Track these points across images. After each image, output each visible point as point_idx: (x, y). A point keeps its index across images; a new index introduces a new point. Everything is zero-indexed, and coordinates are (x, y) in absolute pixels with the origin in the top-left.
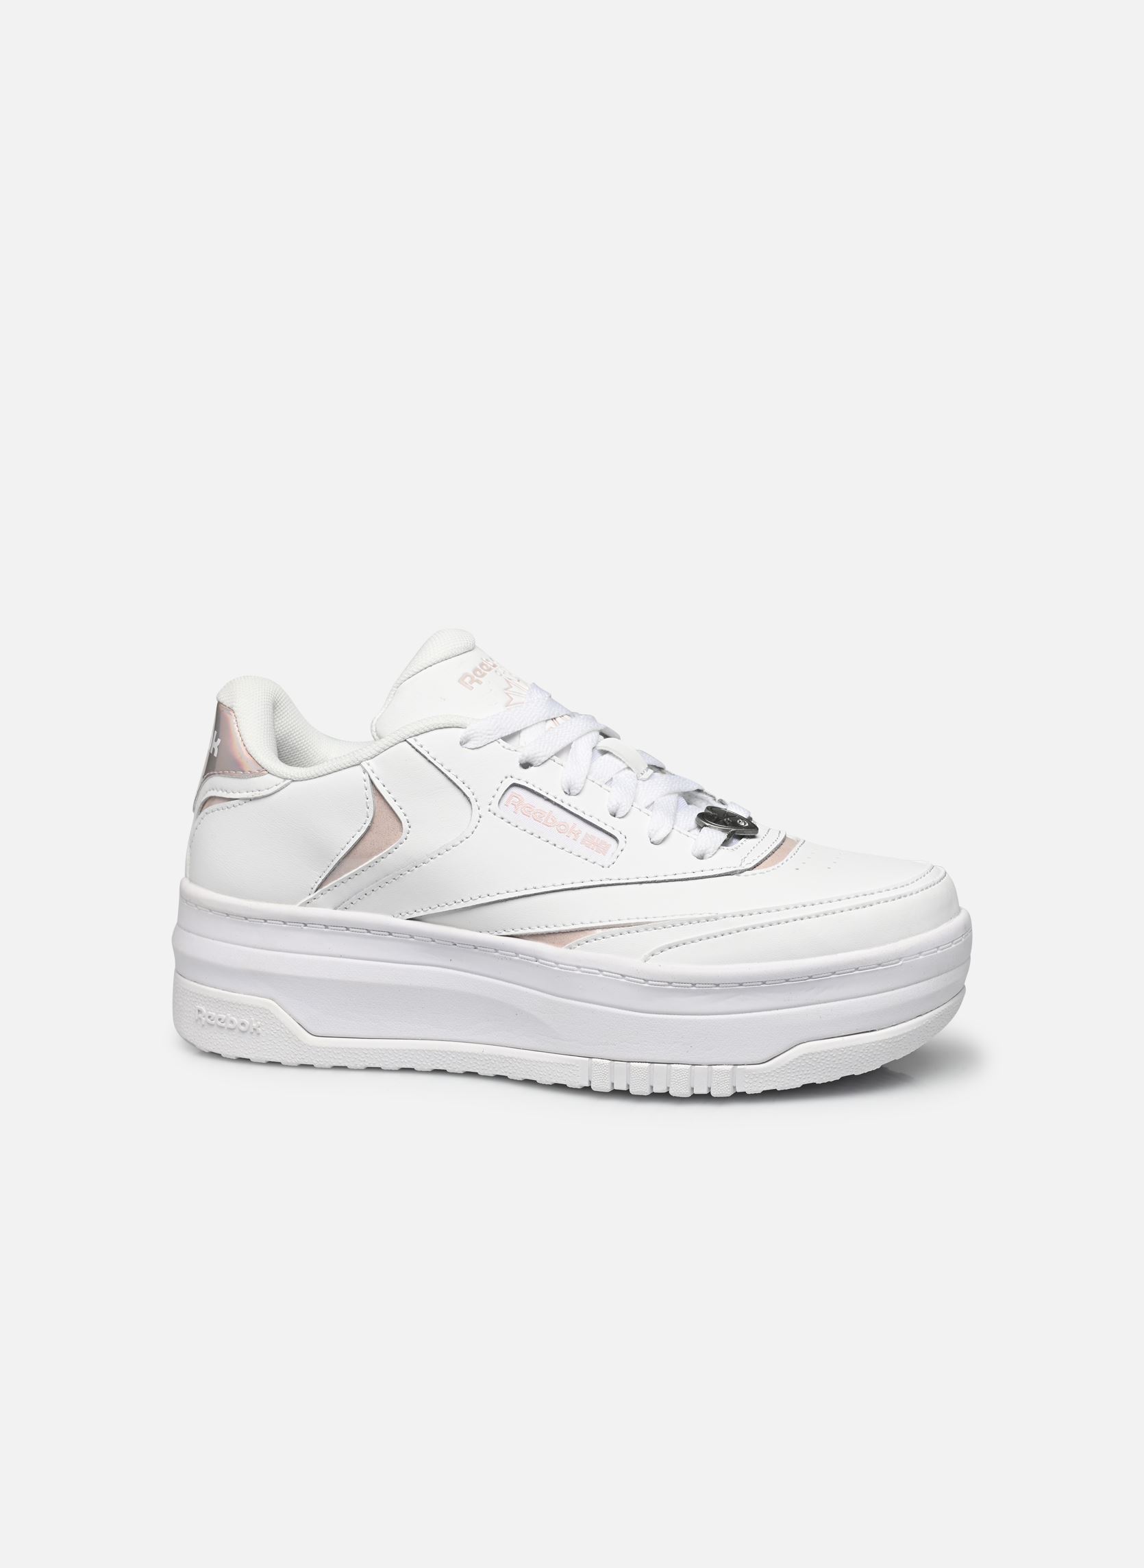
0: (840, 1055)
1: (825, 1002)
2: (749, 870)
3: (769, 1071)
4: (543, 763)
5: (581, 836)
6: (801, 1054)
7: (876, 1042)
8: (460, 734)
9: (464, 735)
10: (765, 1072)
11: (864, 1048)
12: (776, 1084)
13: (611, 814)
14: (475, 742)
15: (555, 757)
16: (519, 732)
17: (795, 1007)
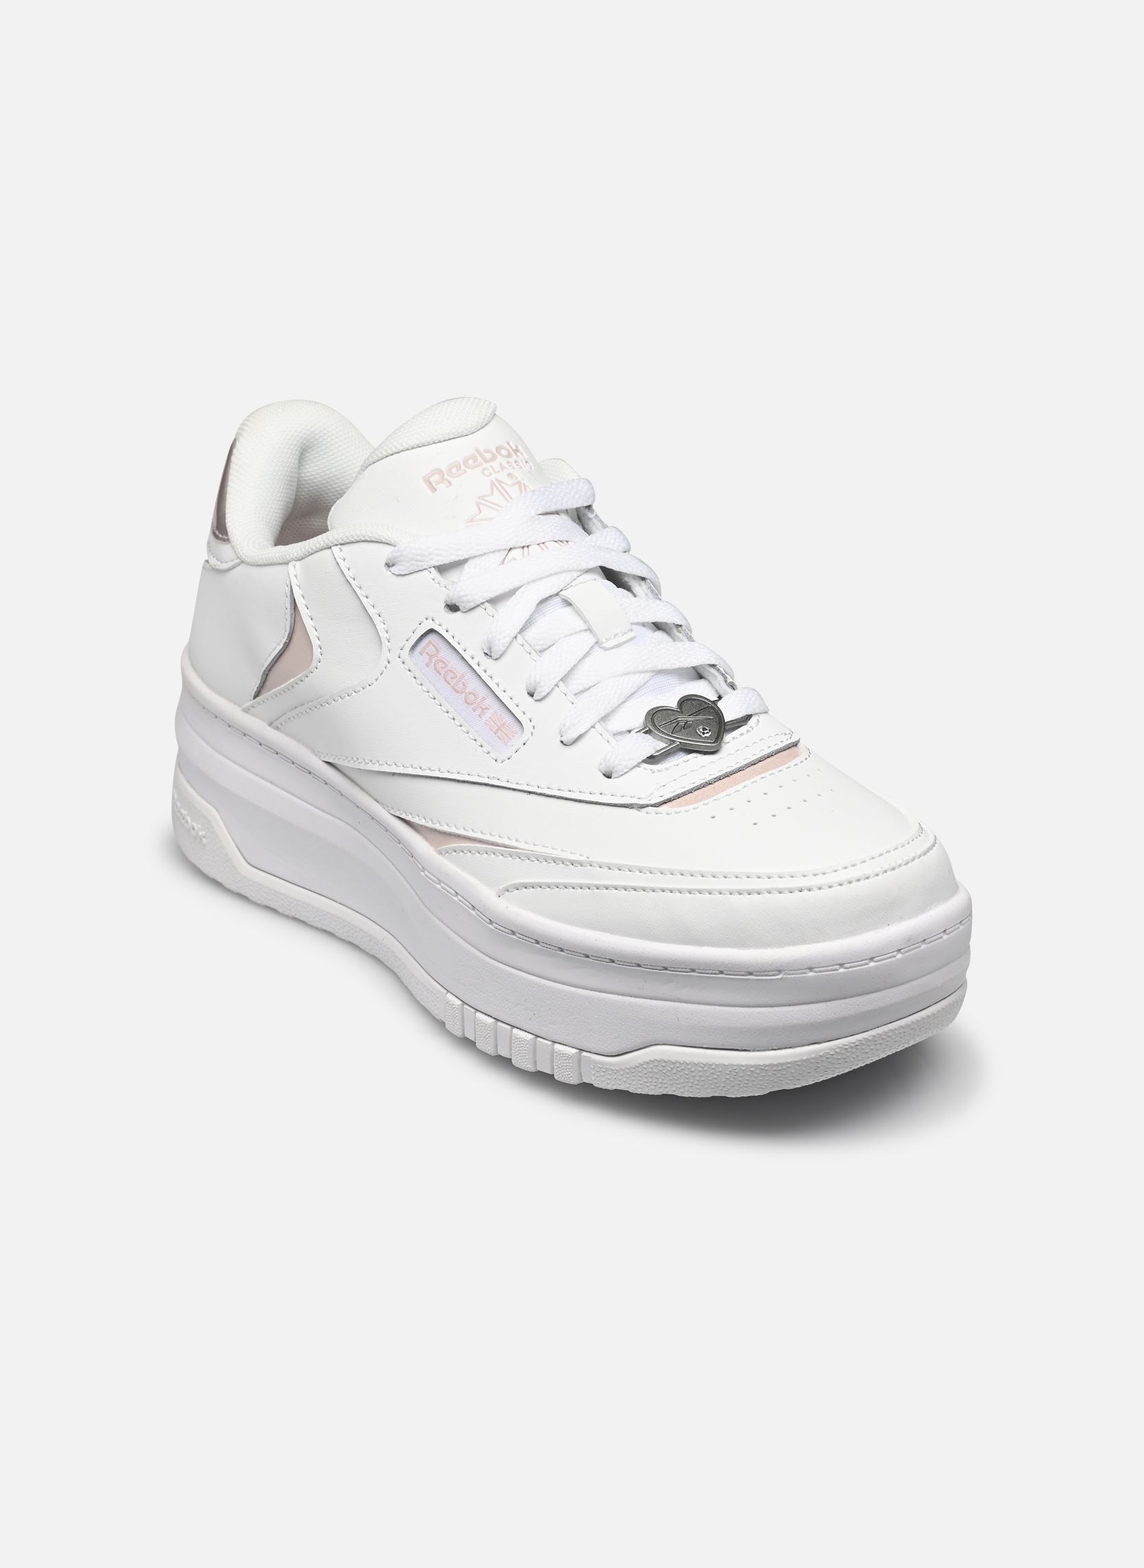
0: (700, 1071)
1: (686, 1003)
2: (653, 806)
3: (617, 1069)
4: (470, 610)
5: (488, 715)
6: (658, 1058)
7: (748, 1066)
8: (385, 552)
9: (390, 555)
10: (613, 1068)
11: (730, 1069)
12: (628, 1086)
13: (528, 693)
14: (401, 567)
15: (487, 604)
16: (465, 561)
17: (651, 999)
